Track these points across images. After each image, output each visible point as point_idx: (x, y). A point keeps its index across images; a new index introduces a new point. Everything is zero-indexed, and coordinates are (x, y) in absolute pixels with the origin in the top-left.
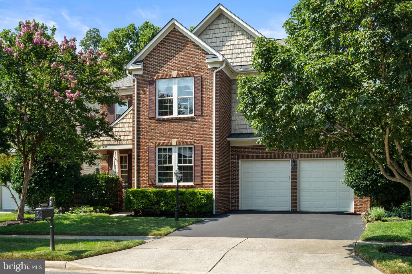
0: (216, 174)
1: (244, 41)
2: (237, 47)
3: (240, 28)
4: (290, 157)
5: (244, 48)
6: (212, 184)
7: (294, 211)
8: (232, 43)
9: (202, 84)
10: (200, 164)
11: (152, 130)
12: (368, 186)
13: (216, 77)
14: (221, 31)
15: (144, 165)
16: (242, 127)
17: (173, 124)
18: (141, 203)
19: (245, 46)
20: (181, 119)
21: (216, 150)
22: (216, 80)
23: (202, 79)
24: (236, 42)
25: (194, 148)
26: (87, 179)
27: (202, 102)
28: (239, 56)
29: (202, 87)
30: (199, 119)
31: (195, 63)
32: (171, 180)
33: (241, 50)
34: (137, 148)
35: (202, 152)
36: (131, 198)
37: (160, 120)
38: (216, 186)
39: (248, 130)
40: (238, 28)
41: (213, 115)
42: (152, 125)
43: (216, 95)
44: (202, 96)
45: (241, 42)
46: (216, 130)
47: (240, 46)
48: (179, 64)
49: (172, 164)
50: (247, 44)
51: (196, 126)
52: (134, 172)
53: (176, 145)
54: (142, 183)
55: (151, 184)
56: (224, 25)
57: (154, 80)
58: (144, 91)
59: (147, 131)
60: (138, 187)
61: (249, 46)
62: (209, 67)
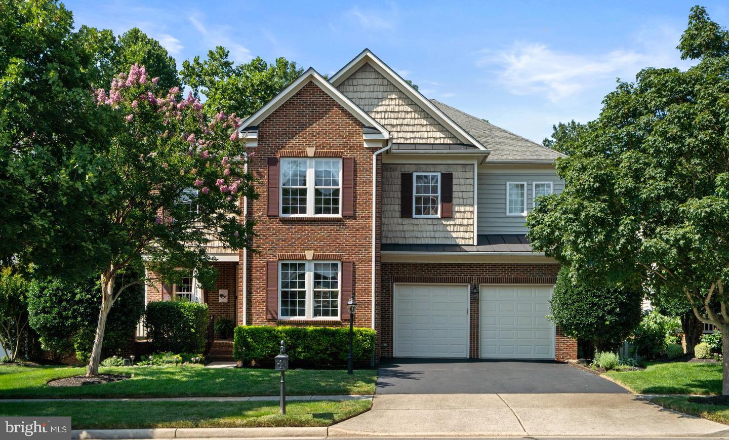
0: (375, 305)
1: (401, 108)
2: (391, 115)
3: (396, 88)
4: (469, 281)
5: (401, 118)
6: (369, 320)
7: (474, 358)
8: (383, 108)
9: (355, 171)
10: (351, 289)
11: (273, 234)
12: (591, 324)
13: (376, 162)
14: (367, 89)
15: (259, 289)
16: (399, 235)
17: (308, 228)
18: (266, 347)
19: (403, 115)
20: (321, 221)
21: (376, 270)
22: (376, 166)
23: (354, 162)
24: (390, 108)
25: (342, 265)
26: (161, 309)
27: (355, 197)
28: (395, 129)
29: (354, 175)
30: (349, 222)
31: (344, 138)
32: (302, 313)
33: (398, 121)
34: (247, 262)
35: (354, 272)
36: (249, 339)
37: (286, 221)
38: (375, 323)
39: (407, 239)
40: (393, 87)
41: (372, 217)
42: (273, 228)
43: (376, 188)
44: (354, 188)
45: (397, 109)
46: (376, 239)
47: (395, 115)
48: (319, 138)
49: (304, 288)
50: (407, 112)
51: (344, 231)
52: (242, 300)
53: (313, 259)
54: (254, 317)
55: (271, 318)
56: (372, 82)
57: (277, 158)
58: (259, 173)
59: (264, 236)
60: (249, 322)
61: (409, 116)
62: (365, 145)
